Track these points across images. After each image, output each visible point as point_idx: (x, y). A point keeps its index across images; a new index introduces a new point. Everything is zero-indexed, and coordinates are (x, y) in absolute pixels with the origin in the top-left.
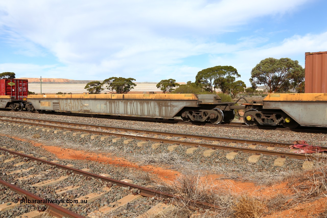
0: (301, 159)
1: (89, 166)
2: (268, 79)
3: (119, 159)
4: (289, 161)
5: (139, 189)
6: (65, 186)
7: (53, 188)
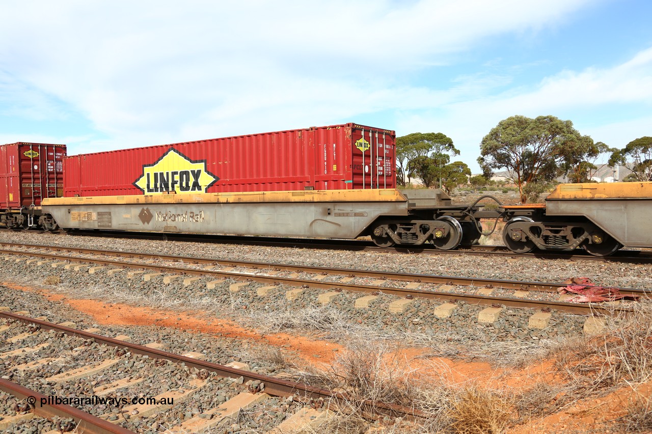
0: (580, 313)
1: (161, 337)
2: (515, 158)
3: (221, 322)
4: (558, 318)
5: (262, 380)
6: (112, 378)
7: (89, 383)
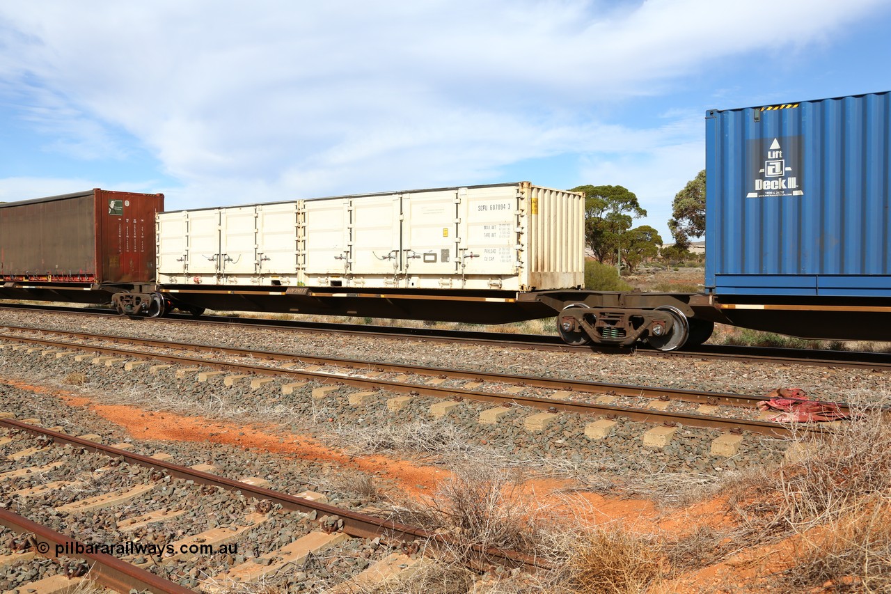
0: (783, 437)
1: (214, 455)
3: (298, 440)
4: (752, 442)
5: (341, 516)
6: (144, 509)
7: (112, 515)
